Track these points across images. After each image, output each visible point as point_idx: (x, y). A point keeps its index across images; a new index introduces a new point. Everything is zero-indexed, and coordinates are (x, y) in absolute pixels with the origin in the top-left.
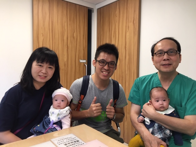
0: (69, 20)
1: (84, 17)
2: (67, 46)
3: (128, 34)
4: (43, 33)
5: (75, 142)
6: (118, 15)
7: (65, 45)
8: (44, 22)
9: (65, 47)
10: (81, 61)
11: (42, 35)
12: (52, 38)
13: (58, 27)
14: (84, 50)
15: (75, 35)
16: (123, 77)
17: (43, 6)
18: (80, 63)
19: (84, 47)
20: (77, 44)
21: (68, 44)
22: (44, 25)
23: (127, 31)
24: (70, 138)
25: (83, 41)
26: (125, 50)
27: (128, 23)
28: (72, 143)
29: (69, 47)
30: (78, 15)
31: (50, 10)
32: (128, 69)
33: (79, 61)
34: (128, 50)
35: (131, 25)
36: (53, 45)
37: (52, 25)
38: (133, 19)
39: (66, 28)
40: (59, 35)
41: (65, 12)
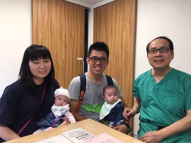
0: (67, 19)
1: (81, 16)
2: (65, 44)
4: (42, 31)
5: (85, 135)
7: (63, 43)
8: (43, 20)
9: (63, 45)
10: (78, 59)
11: (41, 33)
14: (81, 48)
15: (72, 34)
16: (119, 74)
17: (42, 5)
18: (77, 61)
19: (81, 46)
20: (74, 42)
21: (66, 42)
22: (43, 23)
23: (123, 30)
24: (80, 132)
25: (81, 39)
26: (121, 48)
27: (125, 23)
28: (82, 136)
29: (67, 45)
30: (76, 14)
31: (48, 9)
32: (124, 67)
33: (76, 59)
34: (124, 48)
36: (51, 43)
37: (51, 23)
38: (129, 19)
39: (64, 26)
40: (57, 33)
41: (63, 11)
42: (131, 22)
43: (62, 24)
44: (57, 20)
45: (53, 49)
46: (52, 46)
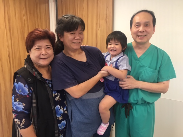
3: (99, 32)
13: (16, 23)
23: (98, 29)
35: (103, 22)
38: (105, 16)
39: (26, 23)
40: (18, 32)
41: (23, 4)
42: (107, 20)
43: (23, 20)
44: (17, 15)
45: (14, 52)
46: (13, 50)
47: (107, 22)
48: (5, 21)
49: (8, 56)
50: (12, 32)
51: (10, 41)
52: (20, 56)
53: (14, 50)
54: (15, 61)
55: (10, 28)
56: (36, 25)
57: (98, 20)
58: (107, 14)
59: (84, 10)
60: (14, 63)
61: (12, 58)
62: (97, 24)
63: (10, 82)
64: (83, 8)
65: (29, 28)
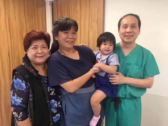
0: (27, 15)
3: (91, 33)
6: (79, 11)
12: (10, 37)
13: (15, 24)
23: (90, 30)
27: (91, 23)
31: (5, 5)
35: (94, 24)
36: (11, 44)
41: (22, 7)
43: (22, 22)
47: (98, 24)
48: (6, 22)
49: (8, 54)
50: (11, 32)
51: (9, 41)
52: (19, 54)
53: (14, 49)
54: (14, 59)
55: (10, 29)
56: (34, 26)
57: (91, 22)
58: (98, 17)
59: (77, 13)
60: (14, 60)
61: (12, 56)
62: (89, 25)
63: (9, 78)
64: (77, 11)
65: (28, 29)
